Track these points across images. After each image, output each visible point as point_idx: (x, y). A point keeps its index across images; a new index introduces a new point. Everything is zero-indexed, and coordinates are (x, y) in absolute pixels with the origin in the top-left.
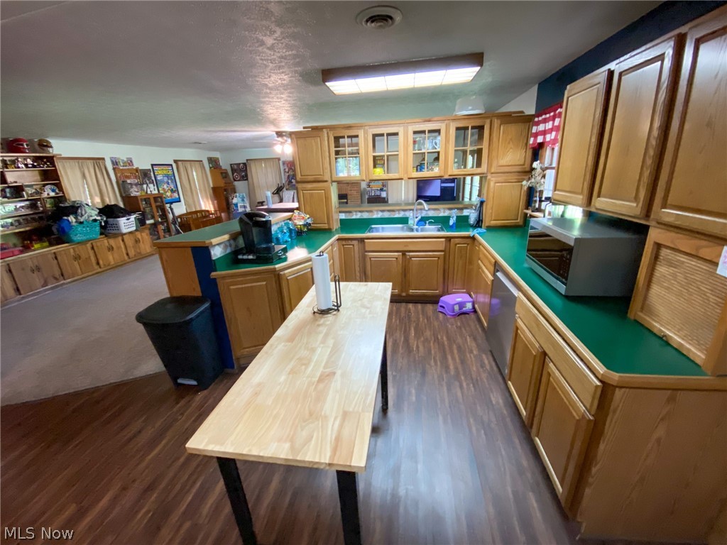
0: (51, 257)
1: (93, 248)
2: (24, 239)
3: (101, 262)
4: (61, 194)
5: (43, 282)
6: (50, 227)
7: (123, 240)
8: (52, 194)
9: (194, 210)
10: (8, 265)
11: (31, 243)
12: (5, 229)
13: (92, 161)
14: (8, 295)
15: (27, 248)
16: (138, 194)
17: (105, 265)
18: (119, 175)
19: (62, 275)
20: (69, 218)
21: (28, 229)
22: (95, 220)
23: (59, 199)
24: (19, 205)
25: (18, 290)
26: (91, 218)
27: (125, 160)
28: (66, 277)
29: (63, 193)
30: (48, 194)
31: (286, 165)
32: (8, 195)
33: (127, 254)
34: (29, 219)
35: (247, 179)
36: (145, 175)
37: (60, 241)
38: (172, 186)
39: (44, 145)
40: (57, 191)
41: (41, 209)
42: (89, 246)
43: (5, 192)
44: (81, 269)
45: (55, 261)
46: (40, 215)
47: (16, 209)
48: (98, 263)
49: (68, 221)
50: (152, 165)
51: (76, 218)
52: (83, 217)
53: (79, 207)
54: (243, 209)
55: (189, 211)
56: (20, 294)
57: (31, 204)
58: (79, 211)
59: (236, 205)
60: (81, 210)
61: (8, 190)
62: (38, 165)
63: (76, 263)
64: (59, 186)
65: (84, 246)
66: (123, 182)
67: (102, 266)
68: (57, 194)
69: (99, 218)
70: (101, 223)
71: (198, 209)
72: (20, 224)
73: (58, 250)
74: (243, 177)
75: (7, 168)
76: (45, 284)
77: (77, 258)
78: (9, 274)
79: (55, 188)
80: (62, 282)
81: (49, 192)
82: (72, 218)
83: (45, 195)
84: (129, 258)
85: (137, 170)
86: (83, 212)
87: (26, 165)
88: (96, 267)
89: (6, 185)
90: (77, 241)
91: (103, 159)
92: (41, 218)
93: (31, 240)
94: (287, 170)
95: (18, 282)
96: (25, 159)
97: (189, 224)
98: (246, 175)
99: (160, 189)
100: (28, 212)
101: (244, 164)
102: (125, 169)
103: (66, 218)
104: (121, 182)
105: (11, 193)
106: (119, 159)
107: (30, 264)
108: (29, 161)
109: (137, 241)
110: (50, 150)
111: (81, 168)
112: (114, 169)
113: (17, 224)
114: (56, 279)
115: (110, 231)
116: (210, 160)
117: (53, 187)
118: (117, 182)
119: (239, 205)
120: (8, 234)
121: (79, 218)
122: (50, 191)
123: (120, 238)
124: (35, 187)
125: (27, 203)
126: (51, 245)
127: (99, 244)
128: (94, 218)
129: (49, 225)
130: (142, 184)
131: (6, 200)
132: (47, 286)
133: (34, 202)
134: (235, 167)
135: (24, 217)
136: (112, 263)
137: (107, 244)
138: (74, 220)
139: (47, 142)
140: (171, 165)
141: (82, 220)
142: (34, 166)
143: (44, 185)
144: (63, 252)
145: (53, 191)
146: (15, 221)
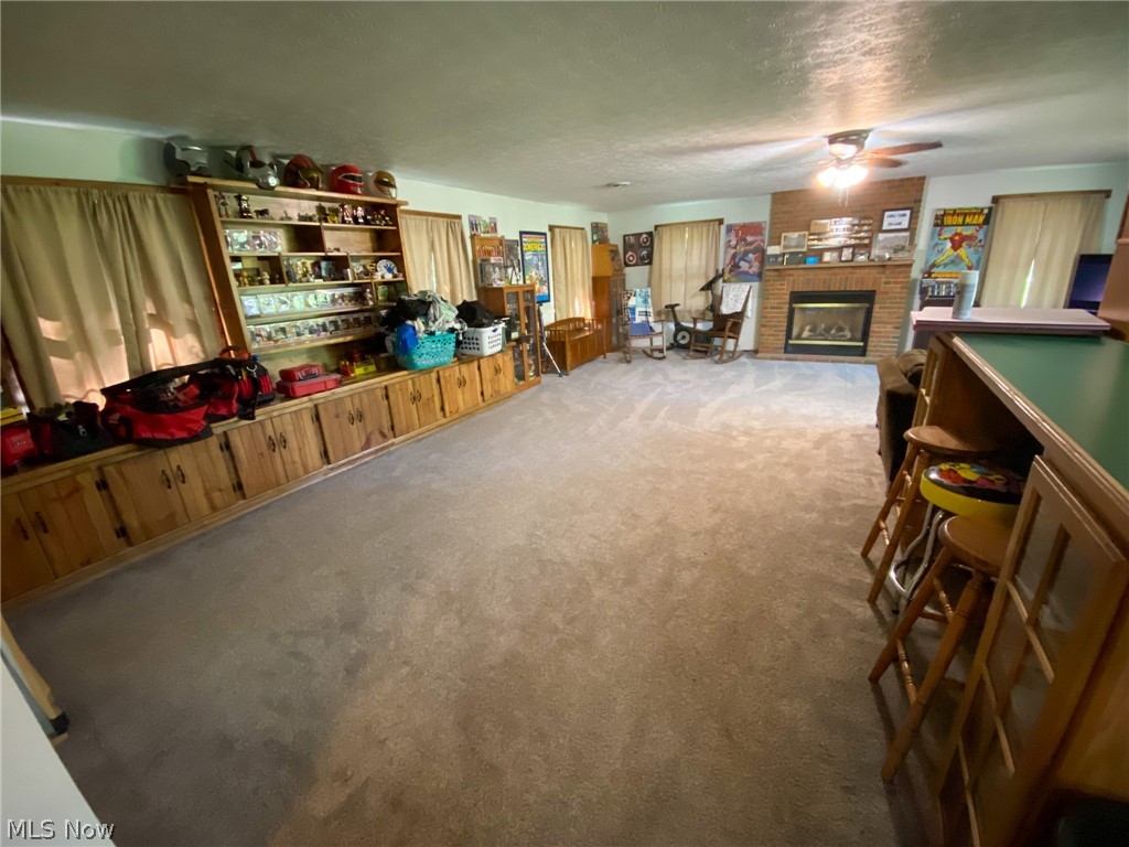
0: (380, 393)
1: (438, 381)
2: (340, 358)
3: (447, 408)
4: (400, 278)
5: (364, 441)
6: (381, 338)
7: (479, 368)
8: (389, 277)
9: (565, 318)
10: (316, 406)
11: (351, 364)
12: (315, 336)
13: (445, 219)
14: (310, 464)
15: (344, 375)
16: (502, 284)
17: (451, 412)
18: (478, 248)
19: (393, 428)
20: (416, 323)
21: (349, 338)
22: (452, 330)
23: (397, 287)
24: (338, 292)
25: (325, 455)
26: (448, 326)
27: (488, 221)
28: (397, 434)
29: (404, 276)
30: (383, 277)
31: (733, 233)
32: (324, 273)
33: (482, 394)
34: (351, 320)
35: (650, 263)
36: (510, 250)
37: (393, 366)
38: (542, 272)
39: (384, 183)
40: (395, 271)
41: (371, 303)
42: (434, 375)
43: (320, 268)
44: (419, 419)
45: (386, 402)
46: (367, 314)
47: (334, 301)
48: (443, 409)
49: (414, 328)
50: (522, 233)
51: (426, 324)
52: (437, 323)
53: (431, 302)
54: (644, 318)
55: (559, 319)
56: (329, 463)
57: (355, 293)
58: (432, 310)
59: (633, 310)
60: (435, 309)
61: (323, 264)
62: (374, 220)
63: (413, 407)
64: (399, 262)
65: (427, 376)
66: (483, 260)
67: (448, 415)
68: (395, 276)
69: (458, 326)
70: (458, 335)
71: (571, 316)
72: (337, 328)
73: (392, 382)
74: (642, 258)
75: (326, 221)
76: (367, 445)
77: (416, 398)
78: (316, 423)
79: (393, 265)
80: (390, 442)
81: (383, 273)
82: (419, 324)
83: (378, 277)
84: (484, 401)
85: (501, 241)
86: (438, 315)
87: (355, 219)
88: (439, 414)
89: (323, 254)
90: (421, 367)
91: (459, 217)
92: (368, 321)
93: (352, 360)
94: (733, 243)
95: (328, 440)
96: (355, 208)
97: (564, 343)
98: (650, 257)
99: (527, 277)
100: (350, 307)
101: (650, 234)
102: (487, 239)
103: (409, 322)
104: (479, 261)
105: (329, 272)
106: (480, 218)
107: (348, 406)
108: (360, 212)
109: (497, 371)
110: (393, 191)
111: (429, 231)
112: (472, 237)
113: (332, 328)
114: (384, 436)
115: (465, 351)
116: (596, 228)
117: (389, 263)
118: (474, 261)
119: (637, 310)
120: (317, 348)
121: (431, 323)
122: (385, 271)
123: (476, 364)
124: (363, 262)
125: (350, 290)
126: (380, 371)
127: (447, 375)
128: (450, 326)
129: (380, 334)
130: (506, 267)
131: (320, 281)
132: (369, 448)
133: (359, 289)
134: (632, 239)
135: (344, 317)
136: (462, 408)
137: (457, 375)
138: (423, 328)
139: (390, 177)
140: (545, 234)
141: (433, 329)
142: (367, 222)
143: (377, 260)
144: (398, 387)
145: (390, 270)
146: (331, 322)
